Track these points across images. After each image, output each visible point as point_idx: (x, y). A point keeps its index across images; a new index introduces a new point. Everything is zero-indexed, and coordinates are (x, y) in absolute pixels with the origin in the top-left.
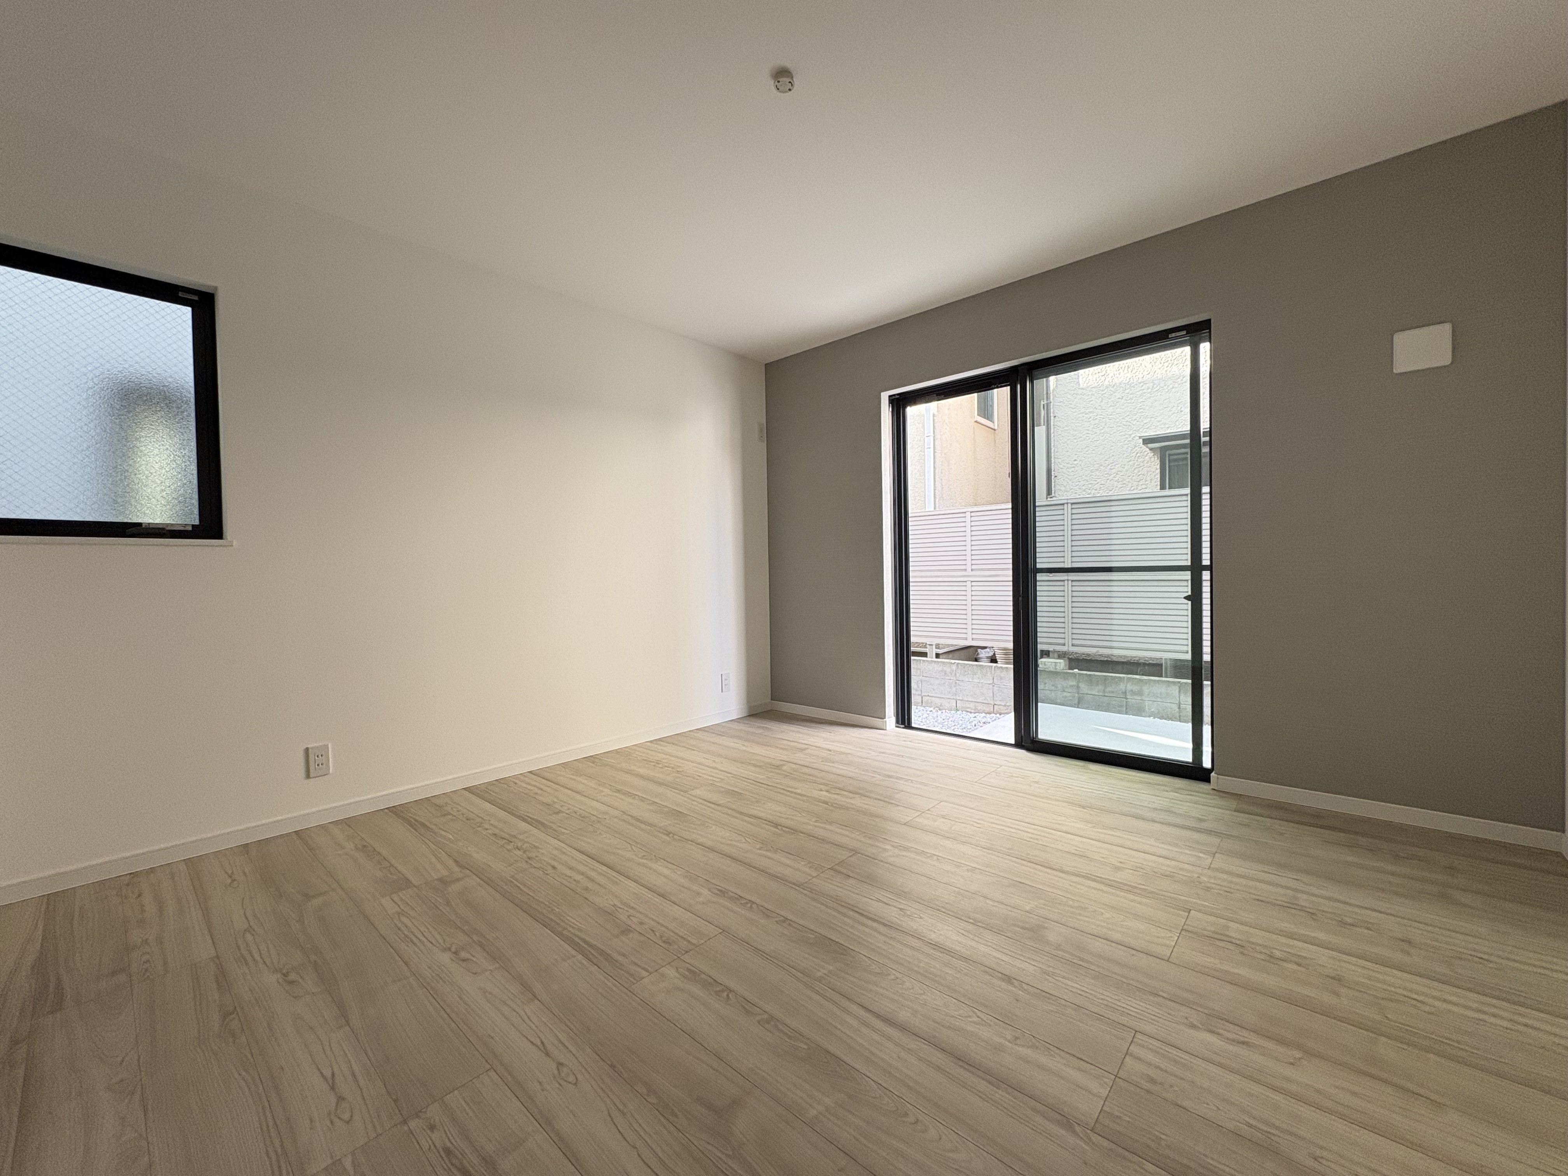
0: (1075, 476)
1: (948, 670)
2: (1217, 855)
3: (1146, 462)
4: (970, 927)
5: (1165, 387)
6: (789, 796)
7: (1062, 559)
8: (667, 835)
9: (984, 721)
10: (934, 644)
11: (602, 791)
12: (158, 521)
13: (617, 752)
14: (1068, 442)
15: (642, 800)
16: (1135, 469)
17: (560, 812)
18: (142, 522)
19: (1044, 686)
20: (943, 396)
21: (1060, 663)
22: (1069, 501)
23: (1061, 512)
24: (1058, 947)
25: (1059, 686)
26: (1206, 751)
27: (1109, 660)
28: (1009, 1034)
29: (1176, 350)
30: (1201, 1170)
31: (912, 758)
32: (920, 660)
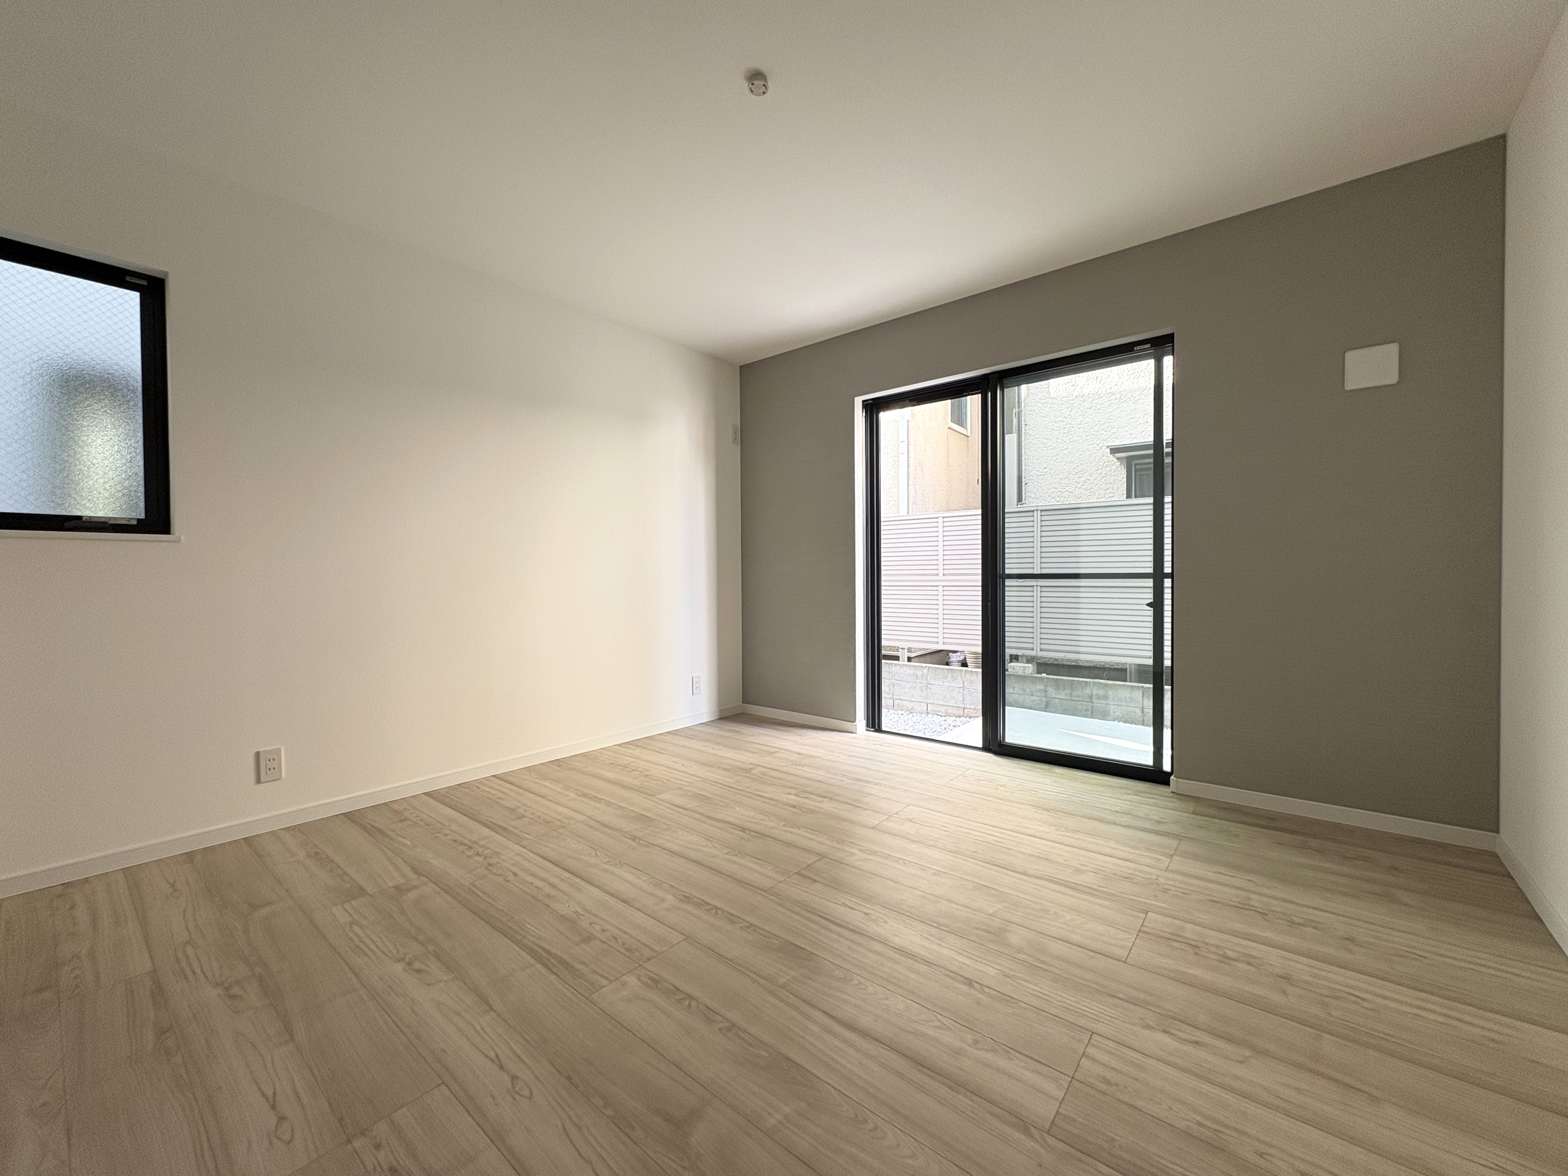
0: (1045, 484)
1: (919, 673)
2: (1175, 857)
3: (1112, 471)
4: (934, 931)
5: (1132, 398)
6: (757, 800)
7: (1031, 565)
8: (634, 840)
9: (954, 724)
10: (906, 647)
11: (568, 796)
12: (100, 514)
13: (583, 755)
14: (1039, 450)
15: (609, 804)
16: (1102, 478)
17: (523, 816)
18: (82, 515)
19: (1012, 690)
20: (915, 403)
21: (1029, 667)
22: (1039, 508)
23: (1031, 519)
24: (1020, 951)
25: (1028, 690)
26: (1167, 755)
27: (1076, 664)
28: (969, 1038)
29: (1143, 362)
30: (1154, 1170)
31: (881, 762)
32: (892, 664)
